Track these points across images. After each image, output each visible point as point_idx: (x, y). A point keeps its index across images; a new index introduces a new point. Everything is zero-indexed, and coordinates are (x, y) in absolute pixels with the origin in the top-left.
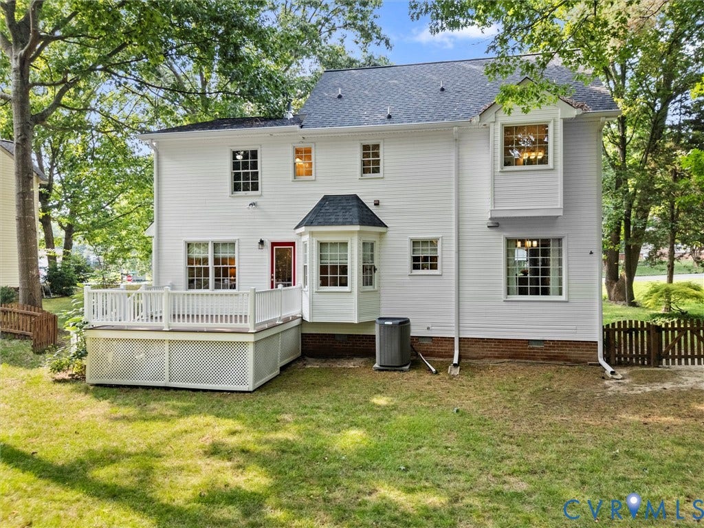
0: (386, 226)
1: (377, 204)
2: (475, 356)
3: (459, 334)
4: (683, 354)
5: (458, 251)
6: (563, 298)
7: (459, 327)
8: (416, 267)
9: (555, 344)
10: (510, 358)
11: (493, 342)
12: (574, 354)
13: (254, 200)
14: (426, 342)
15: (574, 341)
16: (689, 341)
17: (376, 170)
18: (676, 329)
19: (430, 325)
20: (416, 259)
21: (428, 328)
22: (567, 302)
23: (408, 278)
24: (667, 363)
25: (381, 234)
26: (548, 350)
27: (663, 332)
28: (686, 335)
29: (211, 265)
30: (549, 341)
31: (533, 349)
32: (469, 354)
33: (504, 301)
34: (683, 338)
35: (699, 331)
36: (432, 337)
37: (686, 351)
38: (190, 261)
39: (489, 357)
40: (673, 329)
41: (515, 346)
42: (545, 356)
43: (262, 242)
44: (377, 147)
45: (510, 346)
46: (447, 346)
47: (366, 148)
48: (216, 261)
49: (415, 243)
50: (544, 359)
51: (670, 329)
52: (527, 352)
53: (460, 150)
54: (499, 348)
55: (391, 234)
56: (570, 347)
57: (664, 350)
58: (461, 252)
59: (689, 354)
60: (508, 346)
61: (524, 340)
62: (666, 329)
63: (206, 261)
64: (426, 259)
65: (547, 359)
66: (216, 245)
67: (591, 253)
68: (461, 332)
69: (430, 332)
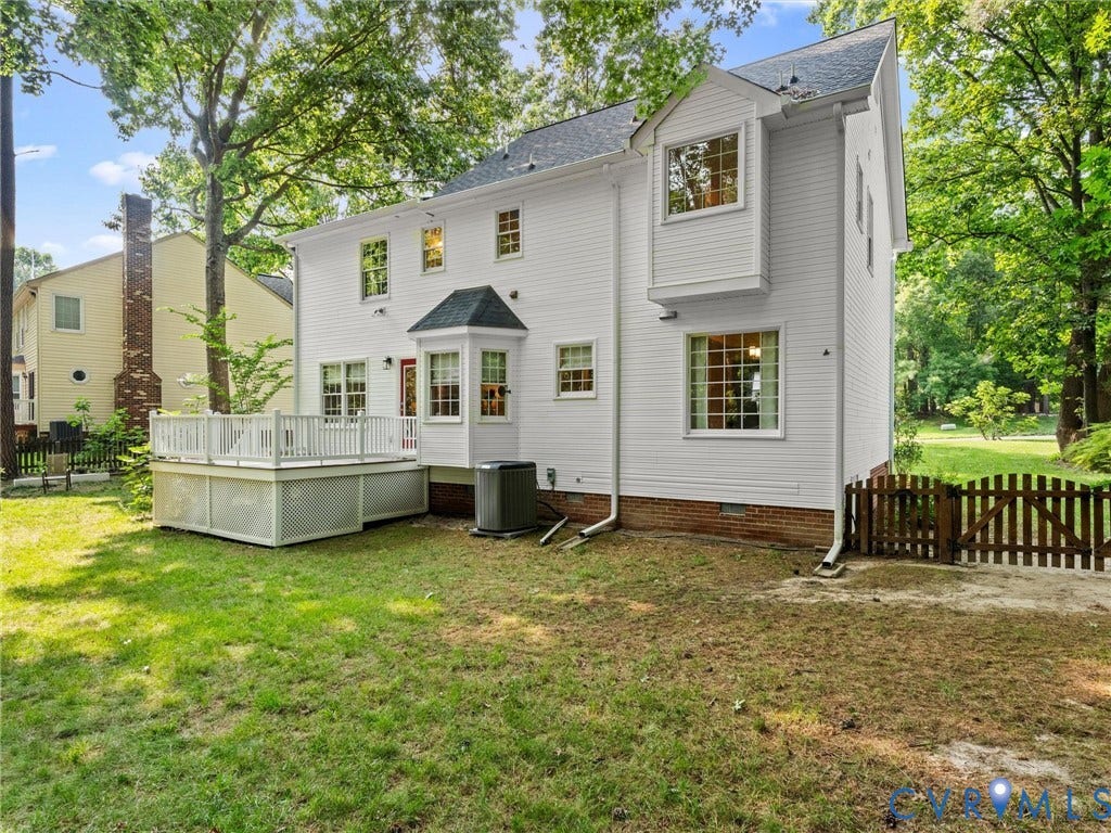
0: (525, 328)
1: (514, 296)
2: (640, 525)
3: (618, 490)
4: (1006, 541)
5: (619, 361)
6: (777, 433)
7: (618, 479)
8: (565, 387)
9: (764, 512)
10: (691, 531)
11: (667, 504)
12: (795, 530)
13: (382, 306)
14: (576, 501)
15: (794, 508)
16: (1020, 519)
17: (516, 247)
18: (991, 493)
19: (579, 476)
20: (564, 375)
21: (578, 480)
22: (784, 440)
23: (553, 404)
24: (972, 558)
25: (520, 339)
26: (752, 521)
27: (965, 499)
28: (1013, 505)
29: (343, 393)
30: (754, 506)
31: (727, 518)
32: (633, 522)
33: (684, 438)
34: (1006, 511)
35: (1042, 500)
36: (583, 494)
37: (1013, 537)
38: (326, 387)
39: (661, 528)
40: (985, 494)
41: (700, 512)
42: (747, 531)
43: (389, 361)
44: (515, 214)
45: (693, 511)
46: (602, 508)
47: (503, 217)
48: (349, 385)
49: (563, 351)
50: (744, 537)
51: (978, 493)
52: (718, 523)
53: (623, 201)
54: (676, 515)
55: (533, 339)
56: (789, 519)
57: (964, 532)
58: (623, 362)
59: (1020, 543)
60: (688, 511)
61: (713, 503)
62: (971, 493)
63: (339, 387)
64: (577, 374)
65: (749, 536)
66: (349, 367)
67: (826, 353)
68: (622, 488)
69: (579, 485)
